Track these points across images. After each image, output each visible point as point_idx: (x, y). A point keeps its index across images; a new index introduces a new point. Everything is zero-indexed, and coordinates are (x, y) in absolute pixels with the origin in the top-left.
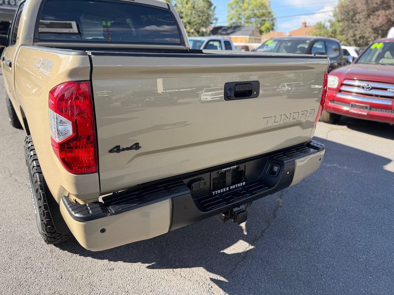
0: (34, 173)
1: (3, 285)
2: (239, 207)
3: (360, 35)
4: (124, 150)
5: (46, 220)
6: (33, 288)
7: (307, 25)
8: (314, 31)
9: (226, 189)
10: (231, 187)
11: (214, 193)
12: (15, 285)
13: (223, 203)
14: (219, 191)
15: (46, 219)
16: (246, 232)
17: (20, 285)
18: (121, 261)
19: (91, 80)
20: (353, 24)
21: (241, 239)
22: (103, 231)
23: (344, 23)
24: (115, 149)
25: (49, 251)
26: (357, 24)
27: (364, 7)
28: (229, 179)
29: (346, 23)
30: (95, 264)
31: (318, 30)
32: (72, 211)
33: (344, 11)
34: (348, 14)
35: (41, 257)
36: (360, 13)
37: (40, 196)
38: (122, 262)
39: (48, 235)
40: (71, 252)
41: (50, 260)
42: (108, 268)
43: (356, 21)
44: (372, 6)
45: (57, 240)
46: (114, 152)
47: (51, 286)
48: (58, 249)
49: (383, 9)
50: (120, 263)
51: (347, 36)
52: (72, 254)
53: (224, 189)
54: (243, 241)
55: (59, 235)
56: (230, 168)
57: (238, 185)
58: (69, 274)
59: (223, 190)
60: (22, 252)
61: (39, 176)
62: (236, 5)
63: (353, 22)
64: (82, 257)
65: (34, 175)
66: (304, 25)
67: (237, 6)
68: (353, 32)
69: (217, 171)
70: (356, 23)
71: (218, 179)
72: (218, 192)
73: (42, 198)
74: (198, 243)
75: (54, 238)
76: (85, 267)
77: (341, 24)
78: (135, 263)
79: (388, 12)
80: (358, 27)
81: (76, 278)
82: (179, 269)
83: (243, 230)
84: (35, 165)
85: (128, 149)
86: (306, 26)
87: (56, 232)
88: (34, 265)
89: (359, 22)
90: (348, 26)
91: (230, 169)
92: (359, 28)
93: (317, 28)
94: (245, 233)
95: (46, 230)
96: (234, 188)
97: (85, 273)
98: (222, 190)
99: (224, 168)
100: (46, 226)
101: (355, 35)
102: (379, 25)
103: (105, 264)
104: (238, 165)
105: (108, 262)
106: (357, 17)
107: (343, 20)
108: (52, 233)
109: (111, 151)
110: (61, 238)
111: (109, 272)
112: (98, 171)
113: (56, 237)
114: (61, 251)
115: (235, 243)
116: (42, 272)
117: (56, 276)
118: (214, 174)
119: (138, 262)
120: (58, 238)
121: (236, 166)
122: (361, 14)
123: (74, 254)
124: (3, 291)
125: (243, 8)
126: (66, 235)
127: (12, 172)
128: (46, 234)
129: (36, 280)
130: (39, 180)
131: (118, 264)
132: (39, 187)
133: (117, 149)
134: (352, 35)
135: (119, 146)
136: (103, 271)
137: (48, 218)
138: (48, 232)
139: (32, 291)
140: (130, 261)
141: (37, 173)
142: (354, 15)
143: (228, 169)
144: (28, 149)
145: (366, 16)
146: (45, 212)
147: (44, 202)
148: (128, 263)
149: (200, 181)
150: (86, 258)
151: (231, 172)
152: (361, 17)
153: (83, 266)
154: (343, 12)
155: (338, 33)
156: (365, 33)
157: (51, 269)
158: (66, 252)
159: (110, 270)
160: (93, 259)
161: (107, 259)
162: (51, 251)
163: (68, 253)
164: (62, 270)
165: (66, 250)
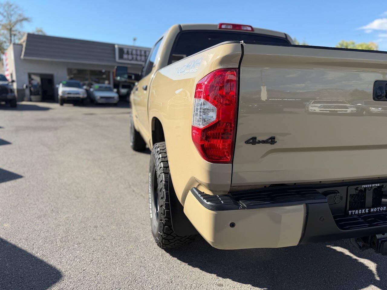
0: (161, 173)
1: (121, 277)
2: (384, 234)
4: (259, 142)
5: (165, 220)
6: (146, 285)
9: (365, 211)
10: (372, 210)
11: (350, 212)
12: (130, 279)
13: (364, 225)
14: (357, 212)
15: (165, 218)
16: (378, 277)
17: (135, 281)
18: (230, 278)
19: (239, 68)
21: (373, 284)
22: (232, 225)
24: (251, 141)
25: (160, 255)
28: (369, 199)
30: (204, 276)
32: (204, 199)
35: (153, 258)
37: (164, 195)
38: (231, 280)
39: (164, 236)
40: (180, 260)
41: (162, 263)
42: (217, 283)
45: (170, 244)
46: (250, 143)
47: (163, 288)
48: (168, 255)
50: (229, 281)
52: (181, 262)
53: (363, 210)
54: (376, 287)
55: (173, 238)
56: (372, 185)
57: (380, 209)
58: (179, 280)
59: (362, 212)
60: (137, 251)
61: (165, 176)
64: (191, 267)
65: (160, 175)
69: (355, 187)
71: (355, 198)
72: (355, 212)
73: (165, 197)
74: (316, 278)
75: (169, 240)
76: (193, 277)
78: (244, 284)
81: (185, 286)
83: (374, 274)
84: (162, 166)
85: (264, 142)
87: (171, 234)
88: (147, 265)
91: (371, 187)
94: (378, 279)
95: (163, 230)
96: (375, 211)
97: (194, 283)
98: (360, 211)
99: (364, 185)
100: (164, 225)
103: (213, 279)
104: (382, 184)
105: (216, 277)
108: (168, 235)
109: (247, 142)
110: (174, 242)
111: (219, 287)
112: (232, 162)
113: (170, 240)
114: (171, 257)
115: (365, 287)
116: (155, 273)
117: (166, 279)
118: (352, 190)
119: (248, 283)
120: (172, 242)
121: (379, 185)
123: (183, 263)
124: (121, 282)
126: (179, 240)
127: (131, 184)
128: (162, 235)
129: (149, 279)
130: (164, 180)
131: (226, 281)
132: (164, 187)
133: (253, 141)
135: (255, 138)
136: (212, 285)
137: (167, 218)
138: (164, 233)
139: (145, 288)
140: (239, 281)
141: (163, 173)
143: (369, 186)
144: (156, 153)
146: (166, 211)
147: (166, 201)
148: (237, 283)
149: (336, 194)
150: (195, 268)
151: (372, 190)
153: (192, 276)
157: (162, 272)
158: (176, 259)
159: (219, 286)
160: (202, 271)
161: (215, 274)
162: (162, 255)
163: (178, 260)
164: (172, 274)
165: (176, 257)
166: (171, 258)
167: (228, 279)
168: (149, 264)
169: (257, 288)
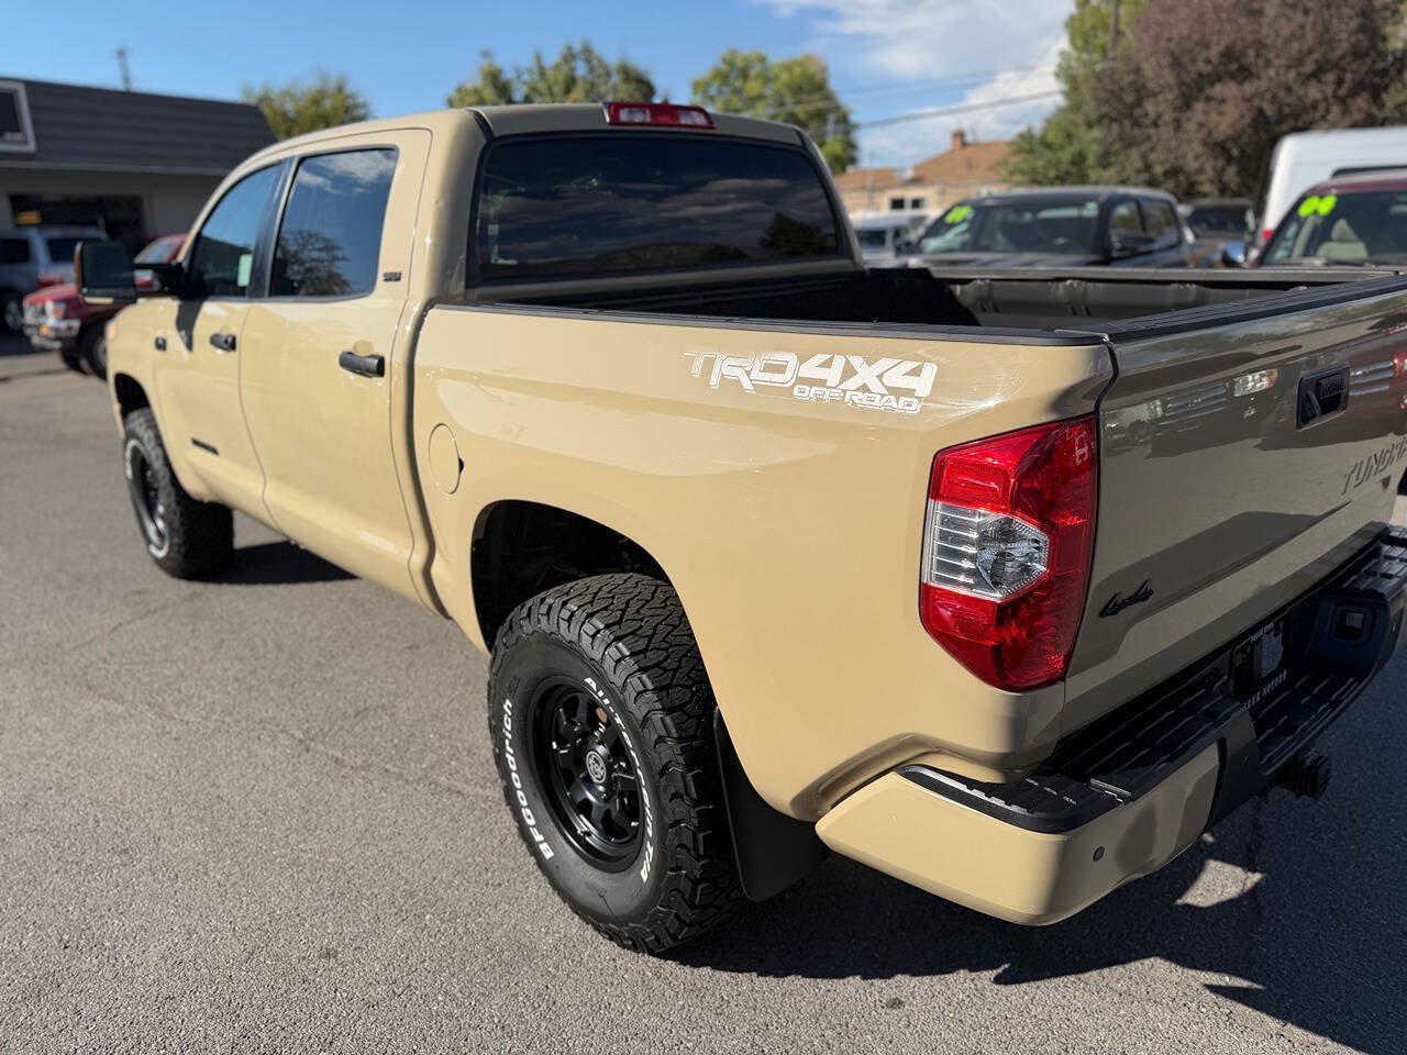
3: (1167, 166)
4: (1124, 604)
7: (969, 138)
8: (1014, 160)
9: (1256, 700)
10: (1265, 691)
16: (1208, 835)
18: (903, 973)
20: (1137, 132)
21: (1210, 858)
23: (1109, 127)
24: (1111, 606)
25: (650, 974)
26: (1152, 131)
27: (1169, 77)
29: (1115, 128)
30: (831, 995)
31: (1021, 157)
33: (1106, 91)
34: (1119, 99)
35: (640, 997)
36: (1155, 95)
41: (681, 1003)
42: (881, 1001)
43: (1147, 121)
44: (1193, 70)
46: (1109, 613)
49: (1232, 76)
50: (905, 981)
51: (1123, 169)
52: (733, 974)
53: (1253, 698)
54: (1220, 864)
56: (1263, 631)
57: (1275, 684)
60: (563, 992)
62: (721, 85)
63: (1137, 124)
64: (771, 980)
66: (958, 143)
67: (726, 90)
68: (1144, 157)
70: (1147, 127)
76: (807, 1008)
77: (1097, 133)
79: (1249, 88)
80: (1154, 139)
82: (1095, 973)
85: (1132, 600)
86: (964, 145)
88: (644, 1028)
89: (1155, 124)
90: (1121, 137)
92: (1159, 141)
93: (1020, 151)
94: (1209, 838)
96: (1269, 691)
97: (823, 1026)
98: (1249, 702)
100: (695, 883)
101: (1148, 167)
102: (1230, 132)
103: (862, 991)
105: (865, 983)
106: (1150, 107)
107: (1102, 119)
109: (1105, 613)
112: (1064, 676)
119: (957, 969)
121: (1272, 624)
122: (1161, 98)
123: (740, 975)
125: (745, 95)
131: (899, 983)
133: (1115, 605)
134: (1139, 165)
136: (874, 1013)
137: (706, 858)
142: (1139, 103)
143: (1259, 635)
145: (1179, 103)
150: (786, 980)
152: (1161, 108)
153: (799, 1007)
154: (1104, 95)
155: (1091, 160)
156: (1184, 156)
157: (708, 1031)
158: (706, 970)
159: (892, 1006)
160: (812, 980)
161: (854, 974)
162: (657, 975)
163: (717, 973)
164: (742, 1029)
165: (703, 965)
166: (693, 972)
167: (899, 977)
168: (645, 1021)
169: (984, 972)
